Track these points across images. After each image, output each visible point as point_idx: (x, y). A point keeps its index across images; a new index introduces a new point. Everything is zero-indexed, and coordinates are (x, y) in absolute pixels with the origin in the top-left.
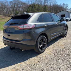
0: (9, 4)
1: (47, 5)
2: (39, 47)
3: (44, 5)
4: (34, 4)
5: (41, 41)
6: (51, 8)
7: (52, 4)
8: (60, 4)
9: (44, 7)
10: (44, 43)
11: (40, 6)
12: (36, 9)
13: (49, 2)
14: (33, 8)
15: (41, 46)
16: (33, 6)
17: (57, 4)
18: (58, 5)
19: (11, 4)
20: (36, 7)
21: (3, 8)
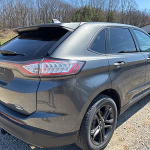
0: (35, 5)
1: (114, 11)
2: (92, 136)
3: (109, 11)
4: (87, 7)
5: (97, 114)
6: (122, 18)
7: (125, 9)
8: (144, 9)
9: (108, 14)
10: (109, 118)
11: (100, 11)
12: (91, 17)
13: (120, 5)
14: (84, 15)
15: (98, 131)
16: (84, 12)
17: (137, 9)
18: (139, 11)
19: (40, 6)
20: (92, 14)
21: (22, 13)
